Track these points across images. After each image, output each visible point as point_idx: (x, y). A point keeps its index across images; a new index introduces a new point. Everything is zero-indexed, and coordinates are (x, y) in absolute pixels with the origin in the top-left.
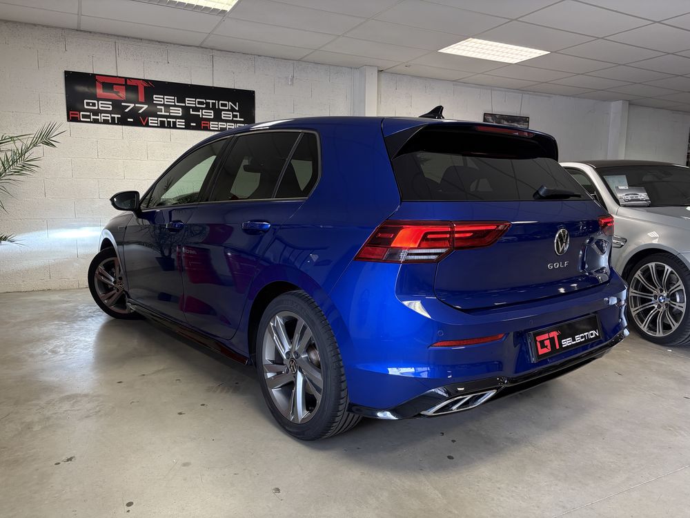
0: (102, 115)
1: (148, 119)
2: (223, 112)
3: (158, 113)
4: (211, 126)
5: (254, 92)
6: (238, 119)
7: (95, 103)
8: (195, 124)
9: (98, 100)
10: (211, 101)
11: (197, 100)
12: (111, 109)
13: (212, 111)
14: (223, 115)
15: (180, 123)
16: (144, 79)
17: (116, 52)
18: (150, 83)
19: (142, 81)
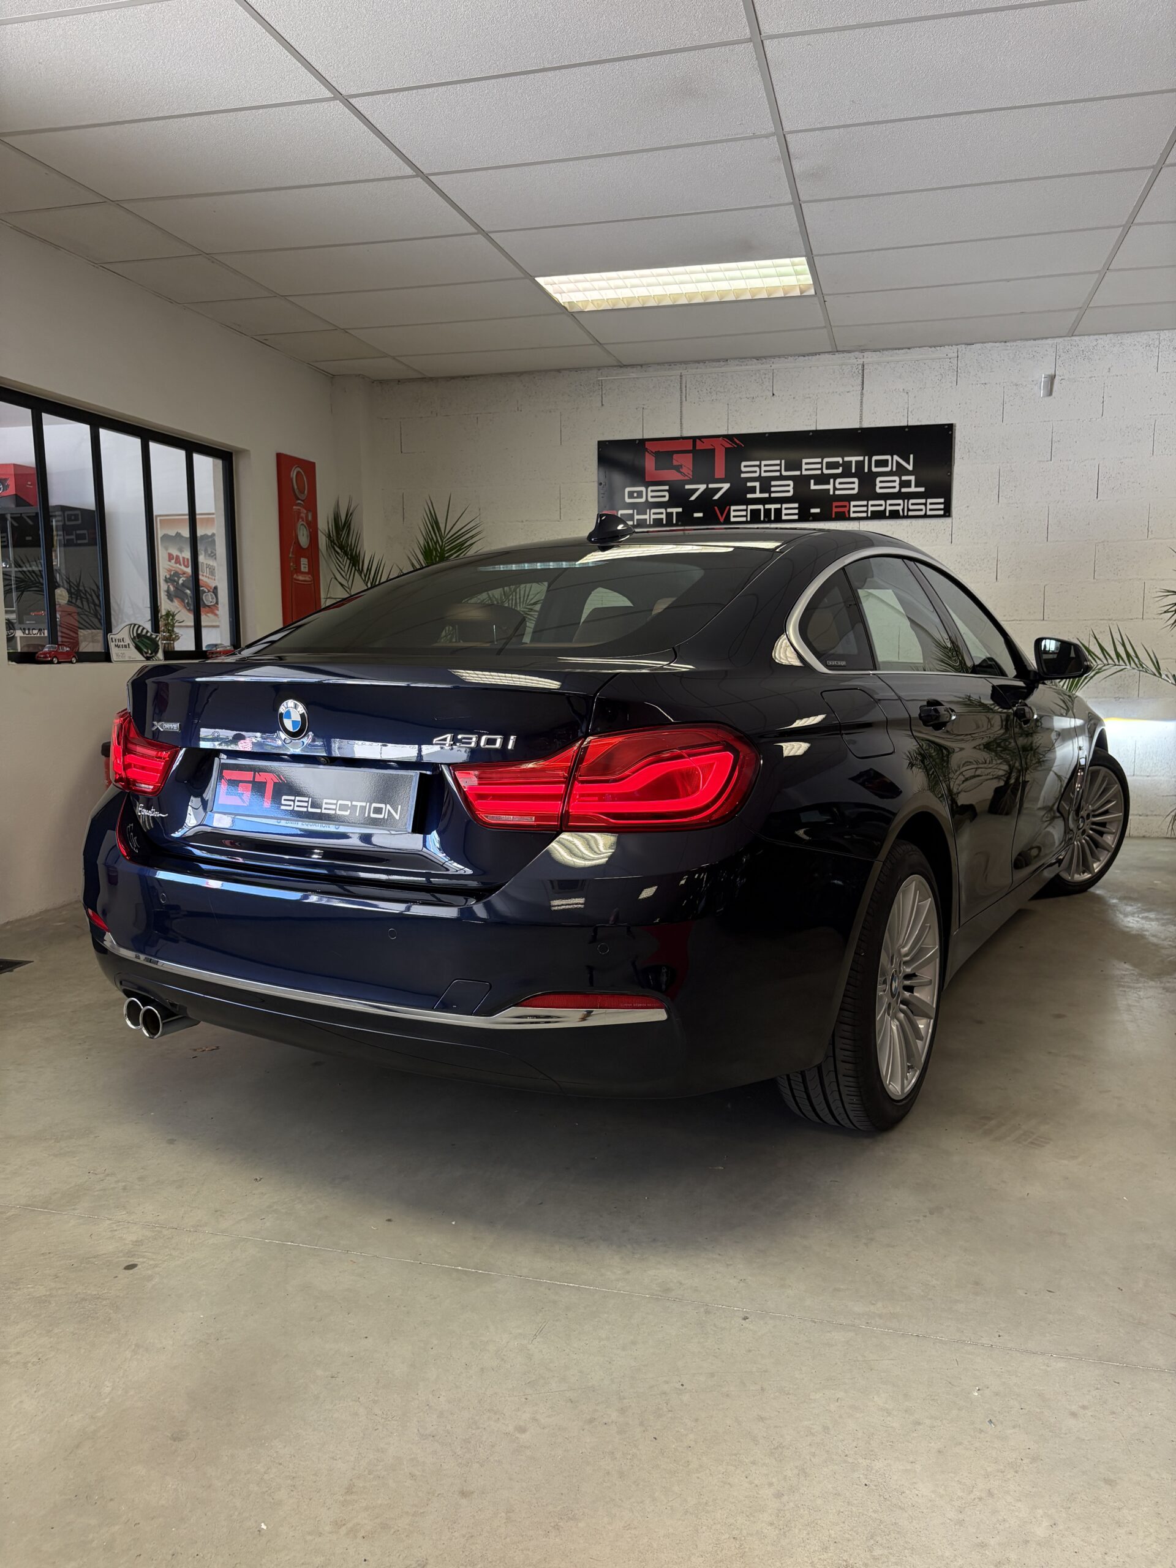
0: (653, 511)
1: (730, 509)
2: (879, 479)
3: (749, 496)
4: (852, 509)
5: (951, 427)
6: (913, 489)
7: (642, 491)
8: (817, 510)
9: (647, 484)
10: (854, 459)
11: (826, 460)
12: (666, 499)
13: (856, 480)
14: (878, 485)
15: (790, 510)
16: (725, 433)
17: (681, 393)
18: (736, 440)
19: (721, 439)
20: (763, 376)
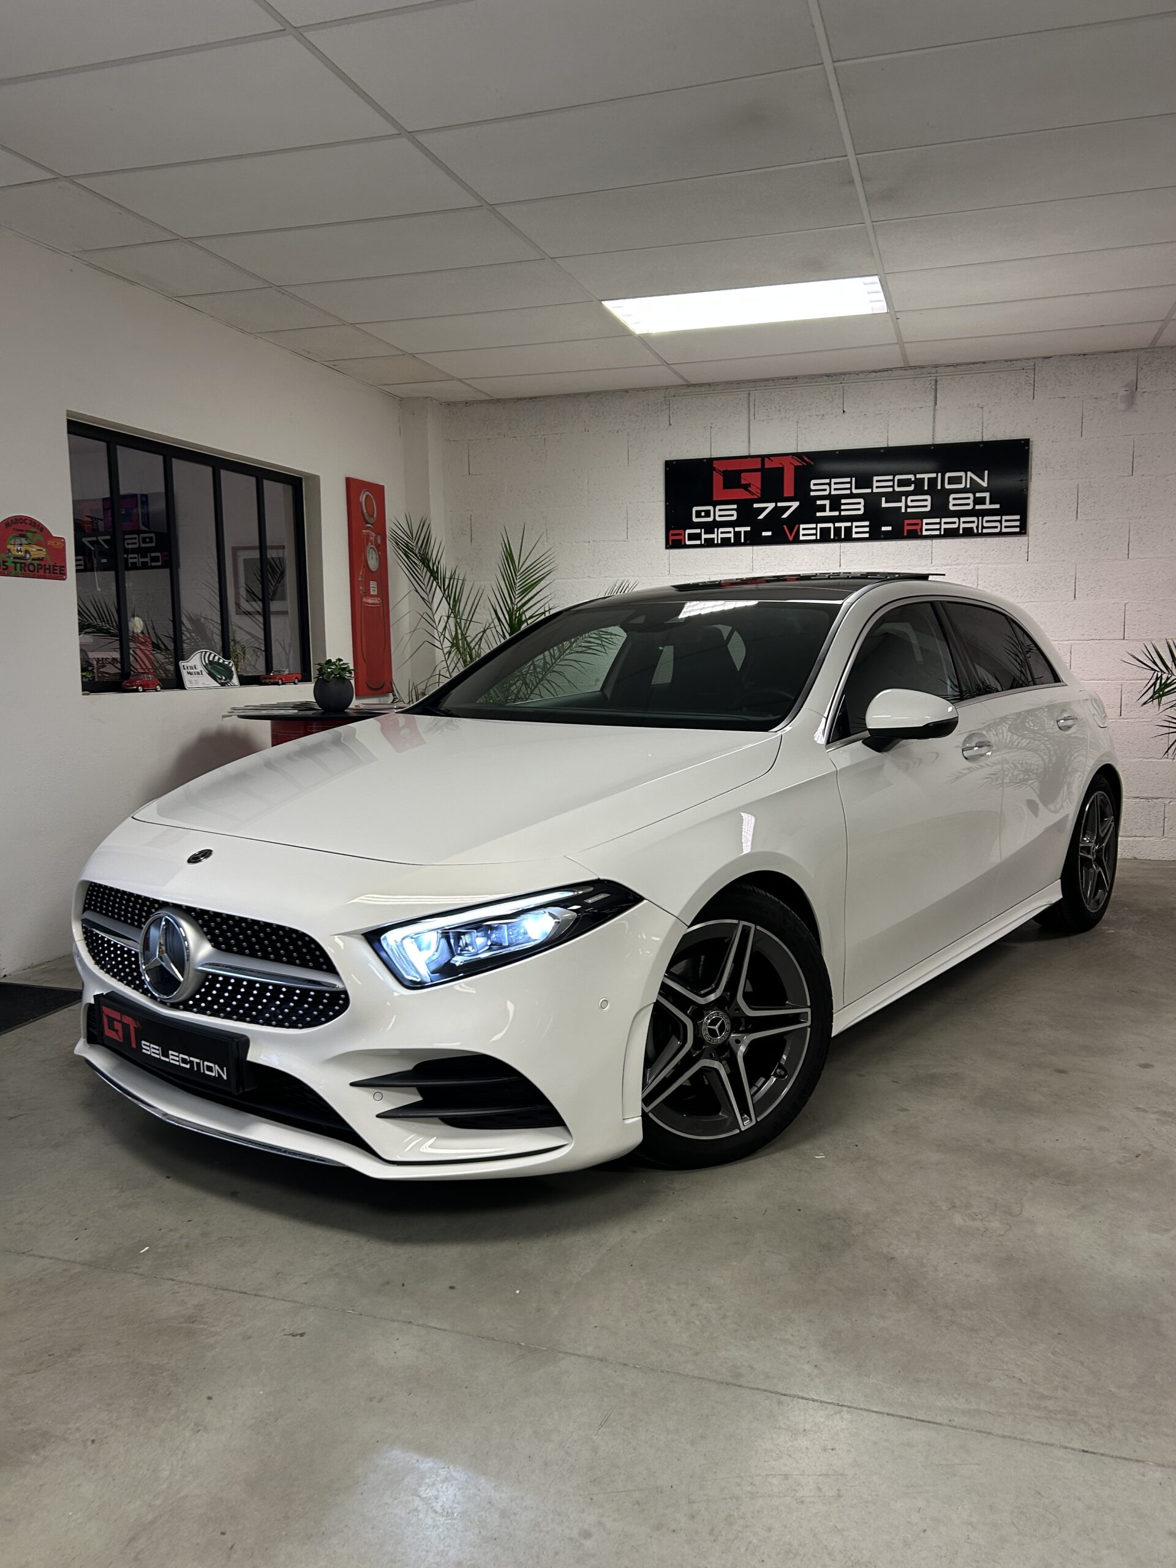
0: (721, 530)
1: (799, 529)
2: (952, 496)
3: (819, 514)
4: (925, 527)
5: (1027, 442)
6: (987, 506)
7: (710, 511)
8: (889, 528)
9: (715, 504)
10: (926, 476)
11: (897, 477)
12: (734, 518)
13: (928, 497)
14: (952, 502)
15: (861, 528)
16: (795, 451)
17: (749, 411)
18: (805, 458)
19: (791, 456)
20: (834, 393)
